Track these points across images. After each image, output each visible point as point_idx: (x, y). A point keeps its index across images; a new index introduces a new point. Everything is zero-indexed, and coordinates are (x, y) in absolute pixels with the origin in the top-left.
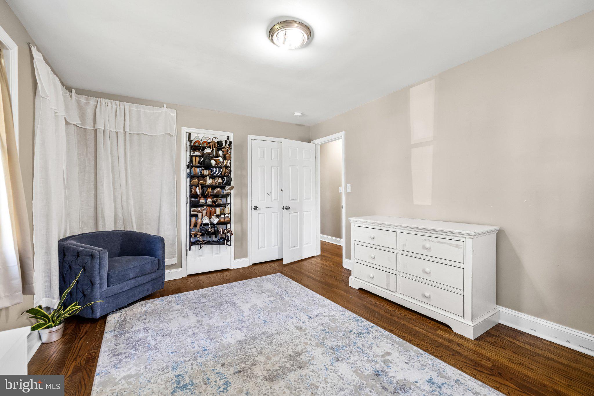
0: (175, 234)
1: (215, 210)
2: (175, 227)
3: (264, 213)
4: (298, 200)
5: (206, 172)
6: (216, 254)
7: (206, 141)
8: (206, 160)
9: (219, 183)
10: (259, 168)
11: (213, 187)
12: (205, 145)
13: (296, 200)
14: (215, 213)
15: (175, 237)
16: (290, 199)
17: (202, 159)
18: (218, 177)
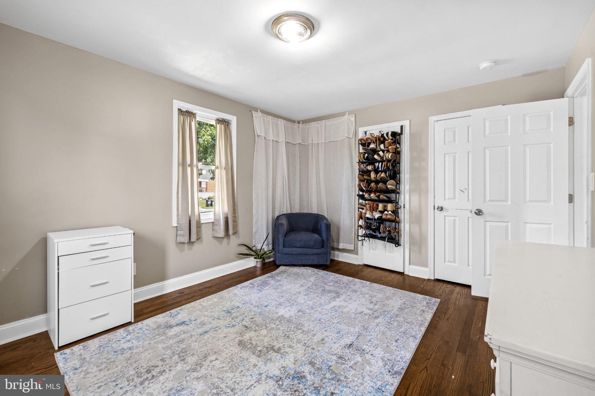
0: (353, 224)
1: (378, 205)
2: (353, 218)
3: (455, 216)
4: (509, 202)
5: (370, 168)
6: (389, 252)
7: (369, 138)
8: (369, 156)
9: (382, 177)
10: (446, 155)
11: (377, 182)
12: (369, 141)
13: (506, 200)
14: (378, 209)
15: (353, 226)
16: (488, 199)
17: (366, 155)
18: (382, 172)
